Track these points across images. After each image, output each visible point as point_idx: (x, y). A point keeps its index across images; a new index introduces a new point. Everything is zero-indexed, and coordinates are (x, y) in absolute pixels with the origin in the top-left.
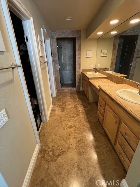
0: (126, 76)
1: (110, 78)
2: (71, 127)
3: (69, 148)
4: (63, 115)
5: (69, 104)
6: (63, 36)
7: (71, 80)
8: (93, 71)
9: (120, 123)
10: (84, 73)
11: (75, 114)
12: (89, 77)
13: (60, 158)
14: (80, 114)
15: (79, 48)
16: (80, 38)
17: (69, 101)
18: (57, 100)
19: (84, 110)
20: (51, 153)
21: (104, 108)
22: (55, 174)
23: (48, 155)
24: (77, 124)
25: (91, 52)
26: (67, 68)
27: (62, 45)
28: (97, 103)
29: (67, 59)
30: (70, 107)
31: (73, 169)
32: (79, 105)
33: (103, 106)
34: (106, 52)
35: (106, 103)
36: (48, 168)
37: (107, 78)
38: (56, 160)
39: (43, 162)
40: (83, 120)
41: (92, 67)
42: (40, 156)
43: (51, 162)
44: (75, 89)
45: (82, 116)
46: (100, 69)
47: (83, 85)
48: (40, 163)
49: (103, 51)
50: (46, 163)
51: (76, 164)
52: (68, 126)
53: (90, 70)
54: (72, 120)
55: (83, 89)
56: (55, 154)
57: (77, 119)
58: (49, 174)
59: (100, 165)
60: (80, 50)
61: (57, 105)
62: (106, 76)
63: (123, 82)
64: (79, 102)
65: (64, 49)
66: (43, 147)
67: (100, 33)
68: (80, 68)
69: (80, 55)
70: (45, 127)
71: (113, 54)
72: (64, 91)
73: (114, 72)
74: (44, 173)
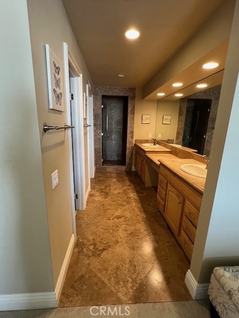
0: (197, 151)
1: (174, 152)
2: (119, 217)
3: (117, 242)
4: (106, 202)
5: (116, 188)
6: (110, 94)
7: (118, 155)
8: (151, 142)
9: (184, 203)
10: (139, 145)
11: (124, 201)
12: (146, 150)
13: (105, 253)
14: (132, 202)
15: (132, 110)
16: (134, 97)
17: (115, 184)
18: (97, 182)
19: (138, 197)
20: (91, 248)
21: (165, 190)
22: (100, 271)
23: (88, 250)
24: (128, 214)
25: (149, 116)
26: (113, 137)
27: (108, 104)
28: (156, 188)
29: (113, 124)
30: (117, 192)
31: (124, 265)
32: (131, 190)
33: (164, 186)
34: (169, 117)
35: (167, 182)
36: (89, 264)
37: (170, 153)
38: (99, 255)
39: (81, 257)
40: (136, 209)
41: (150, 136)
42: (76, 250)
43: (93, 257)
44: (123, 168)
45: (134, 204)
46: (162, 141)
47: (136, 163)
48: (78, 258)
49: (165, 117)
50: (86, 258)
51: (128, 260)
52: (114, 216)
53: (147, 141)
54: (120, 208)
55: (136, 168)
56: (98, 248)
57: (128, 208)
58: (91, 270)
59: (159, 261)
60: (133, 113)
61: (96, 189)
62: (169, 150)
63: (191, 157)
64: (130, 186)
65: (111, 109)
66: (81, 240)
67: (161, 94)
68: (132, 137)
69: (134, 119)
70: (81, 216)
71: (179, 121)
72: (108, 170)
73: (181, 146)
74: (84, 269)
